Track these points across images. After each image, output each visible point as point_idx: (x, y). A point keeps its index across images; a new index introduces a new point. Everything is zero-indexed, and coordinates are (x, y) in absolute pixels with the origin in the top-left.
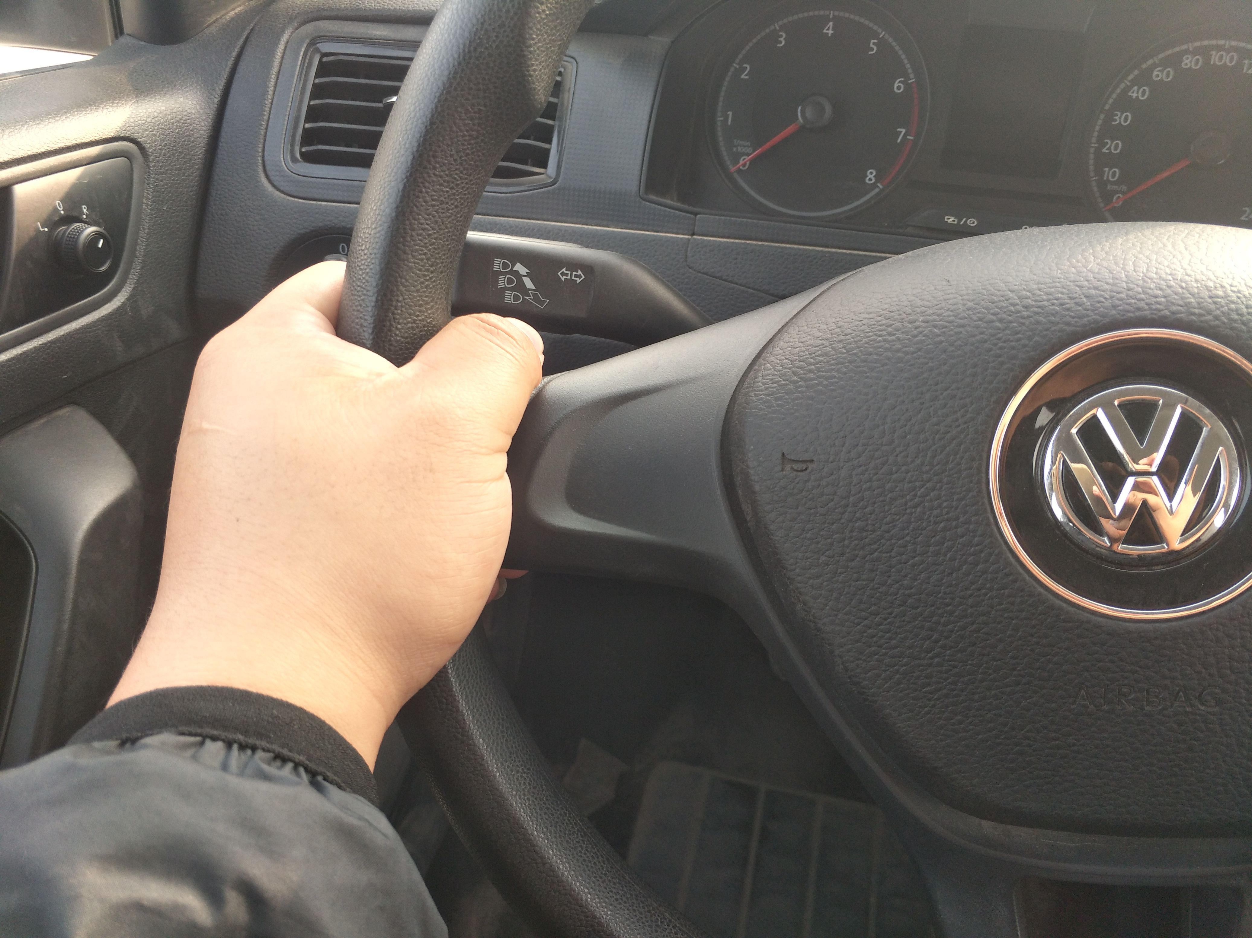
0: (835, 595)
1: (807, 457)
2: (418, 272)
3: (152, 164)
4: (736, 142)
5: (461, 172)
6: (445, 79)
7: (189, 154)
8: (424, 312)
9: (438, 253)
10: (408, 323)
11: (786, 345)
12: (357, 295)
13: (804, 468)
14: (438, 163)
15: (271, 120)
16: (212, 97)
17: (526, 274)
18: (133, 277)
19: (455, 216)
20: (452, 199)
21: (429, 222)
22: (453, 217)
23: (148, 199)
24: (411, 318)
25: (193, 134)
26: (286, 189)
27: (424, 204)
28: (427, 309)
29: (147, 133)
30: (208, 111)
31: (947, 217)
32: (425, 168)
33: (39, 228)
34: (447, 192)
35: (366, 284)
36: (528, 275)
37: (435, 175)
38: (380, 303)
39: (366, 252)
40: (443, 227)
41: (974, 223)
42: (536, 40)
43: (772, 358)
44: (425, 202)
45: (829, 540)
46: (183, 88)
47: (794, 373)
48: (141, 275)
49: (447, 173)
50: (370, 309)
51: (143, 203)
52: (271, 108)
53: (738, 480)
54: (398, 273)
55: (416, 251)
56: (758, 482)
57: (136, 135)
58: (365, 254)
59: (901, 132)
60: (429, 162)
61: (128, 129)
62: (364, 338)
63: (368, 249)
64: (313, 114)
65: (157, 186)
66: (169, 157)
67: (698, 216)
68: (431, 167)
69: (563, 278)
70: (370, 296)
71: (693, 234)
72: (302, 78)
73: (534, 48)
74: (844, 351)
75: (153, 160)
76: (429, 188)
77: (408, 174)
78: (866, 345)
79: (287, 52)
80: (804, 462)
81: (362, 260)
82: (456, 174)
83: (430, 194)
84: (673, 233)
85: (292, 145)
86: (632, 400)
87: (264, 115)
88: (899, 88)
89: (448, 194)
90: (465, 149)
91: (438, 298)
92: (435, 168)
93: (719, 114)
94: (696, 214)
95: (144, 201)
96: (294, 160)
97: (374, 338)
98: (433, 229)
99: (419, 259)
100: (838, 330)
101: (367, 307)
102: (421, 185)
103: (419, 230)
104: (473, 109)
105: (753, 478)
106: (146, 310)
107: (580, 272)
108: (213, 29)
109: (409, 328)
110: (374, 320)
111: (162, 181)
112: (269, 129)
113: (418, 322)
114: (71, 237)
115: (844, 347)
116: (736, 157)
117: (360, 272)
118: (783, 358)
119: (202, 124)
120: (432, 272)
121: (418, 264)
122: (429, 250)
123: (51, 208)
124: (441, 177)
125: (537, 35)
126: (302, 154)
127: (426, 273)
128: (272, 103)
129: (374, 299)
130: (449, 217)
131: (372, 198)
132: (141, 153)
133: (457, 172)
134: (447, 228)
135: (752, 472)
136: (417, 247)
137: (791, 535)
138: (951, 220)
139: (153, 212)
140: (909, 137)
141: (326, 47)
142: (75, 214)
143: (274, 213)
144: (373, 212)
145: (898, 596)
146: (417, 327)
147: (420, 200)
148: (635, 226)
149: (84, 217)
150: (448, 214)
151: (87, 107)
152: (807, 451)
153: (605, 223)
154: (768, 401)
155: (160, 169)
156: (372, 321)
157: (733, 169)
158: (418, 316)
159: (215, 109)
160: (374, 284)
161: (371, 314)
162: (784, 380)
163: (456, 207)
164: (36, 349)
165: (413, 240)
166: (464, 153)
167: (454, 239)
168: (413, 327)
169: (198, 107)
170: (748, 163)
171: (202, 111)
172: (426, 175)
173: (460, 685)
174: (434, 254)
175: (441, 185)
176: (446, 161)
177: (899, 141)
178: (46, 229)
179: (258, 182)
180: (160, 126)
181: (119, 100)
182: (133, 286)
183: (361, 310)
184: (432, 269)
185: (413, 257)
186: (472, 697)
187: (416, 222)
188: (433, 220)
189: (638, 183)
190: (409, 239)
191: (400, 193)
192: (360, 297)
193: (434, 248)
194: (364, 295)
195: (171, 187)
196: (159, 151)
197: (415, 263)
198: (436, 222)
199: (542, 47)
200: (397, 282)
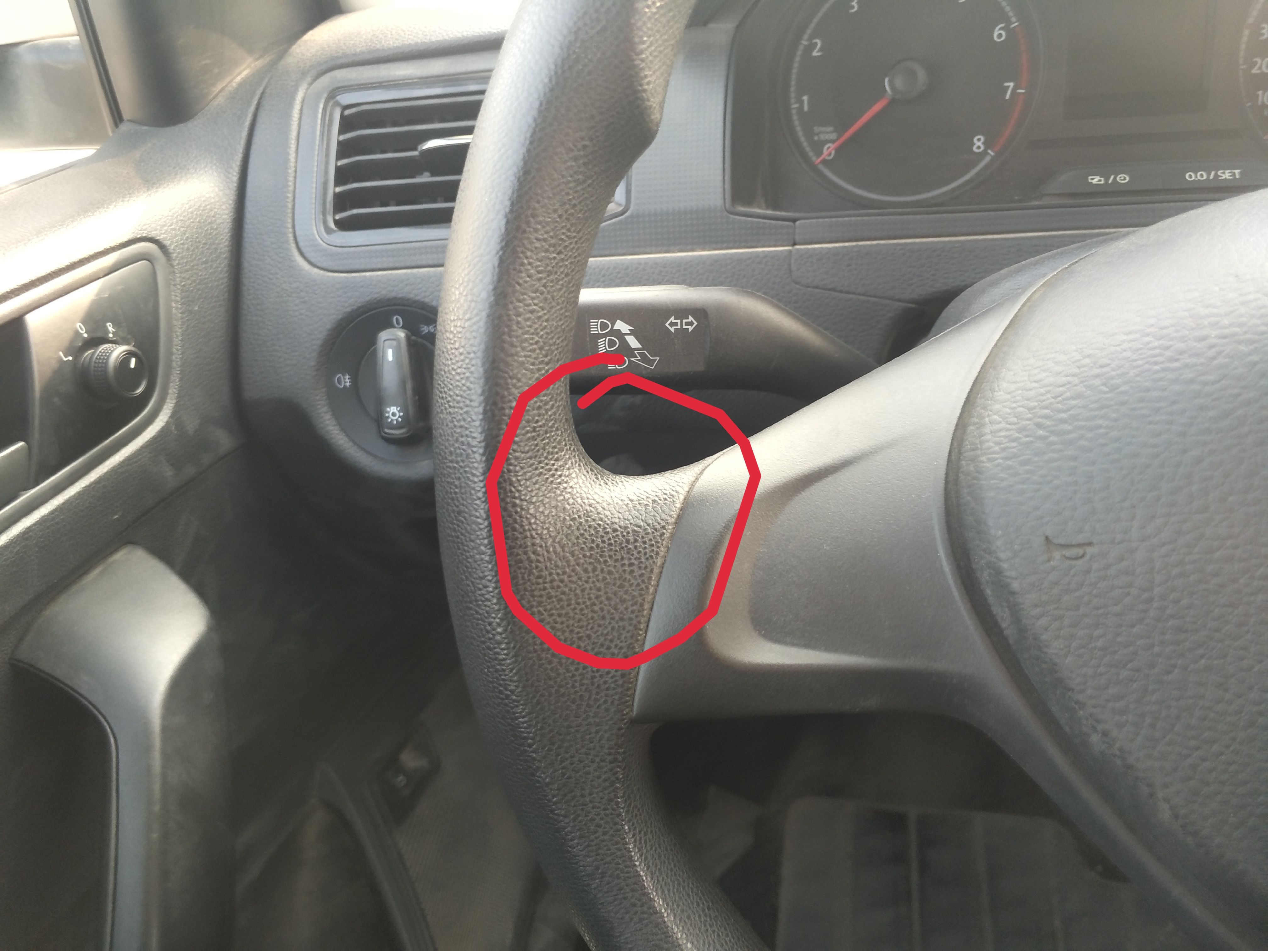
0: (1148, 720)
1: (1080, 539)
2: (532, 367)
3: (175, 263)
4: (817, 129)
5: (569, 230)
6: (534, 113)
7: (214, 244)
8: (544, 415)
9: (552, 338)
10: (528, 432)
11: (1013, 387)
12: (458, 408)
13: (1080, 555)
14: (540, 223)
15: (297, 191)
16: (230, 176)
17: (629, 332)
18: (173, 391)
19: (566, 286)
20: (561, 267)
21: (536, 301)
22: (564, 289)
23: (176, 302)
24: (529, 426)
25: (215, 221)
26: (324, 265)
27: (528, 279)
28: (547, 411)
29: (166, 228)
30: (227, 192)
31: (1090, 177)
32: (524, 232)
33: (61, 359)
34: (554, 258)
35: (468, 392)
36: (632, 333)
37: (538, 239)
38: (489, 414)
39: (461, 350)
40: (554, 304)
41: (1125, 179)
42: (648, 44)
43: (997, 407)
44: (529, 276)
45: (1131, 648)
46: (198, 170)
47: (1039, 426)
48: (181, 388)
49: (551, 234)
50: (477, 423)
51: (172, 307)
52: (295, 177)
53: (984, 577)
54: (506, 372)
55: (526, 340)
56: (1016, 579)
57: (153, 234)
58: (461, 354)
59: (1009, 87)
60: (528, 224)
61: (144, 228)
62: (475, 461)
63: (463, 347)
64: (342, 176)
65: (184, 286)
66: (193, 250)
67: (798, 223)
68: (532, 230)
69: (672, 329)
70: (475, 407)
71: (794, 244)
72: (325, 138)
73: (646, 54)
74: (1106, 389)
75: (177, 257)
76: (532, 258)
77: (504, 244)
78: (1138, 379)
79: (304, 111)
80: (1079, 546)
81: (458, 362)
82: (563, 234)
83: (534, 265)
84: (770, 246)
85: (324, 214)
86: (816, 482)
87: (289, 186)
88: (1000, 36)
89: (556, 261)
90: (570, 200)
91: (557, 394)
92: (536, 230)
93: (793, 101)
94: (794, 221)
95: (174, 305)
96: (329, 231)
97: (487, 460)
98: (543, 309)
99: (530, 351)
100: (1087, 361)
101: (474, 421)
102: (521, 255)
103: (527, 313)
104: (575, 146)
105: (1008, 573)
106: (191, 425)
107: (691, 319)
108: (221, 99)
109: (529, 439)
110: (485, 437)
111: (188, 279)
112: (297, 201)
113: (538, 429)
114: (99, 362)
115: (1104, 384)
116: (818, 147)
117: (458, 378)
118: (1014, 405)
119: (224, 207)
120: (547, 364)
121: (530, 356)
122: (541, 337)
123: (70, 334)
124: (545, 240)
125: (649, 37)
126: (336, 222)
127: (541, 366)
128: (296, 172)
129: (481, 409)
130: (560, 289)
131: (458, 279)
132: (162, 252)
133: (564, 231)
134: (558, 304)
135: (1005, 566)
136: (526, 336)
137: (1074, 644)
138: (1096, 180)
139: (184, 316)
140: (1019, 91)
141: (346, 99)
142: (99, 334)
143: (315, 294)
144: (464, 298)
145: (1243, 715)
146: (538, 435)
147: (524, 275)
148: (725, 245)
149: (111, 335)
150: (558, 287)
151: (95, 211)
152: (1080, 531)
153: (690, 247)
154: (1009, 468)
155: (185, 266)
156: (482, 438)
157: (817, 161)
158: (537, 421)
159: (235, 189)
160: (479, 391)
161: (480, 430)
162: (1026, 436)
163: (567, 275)
164: (80, 494)
165: (520, 328)
166: (570, 204)
167: (566, 316)
168: (534, 437)
169: (217, 190)
170: (833, 152)
171: (221, 193)
172: (526, 242)
173: (652, 879)
174: (546, 341)
175: (547, 251)
176: (549, 220)
177: (1008, 97)
178: (70, 358)
179: (293, 261)
180: (179, 218)
181: (130, 197)
182: (174, 401)
183: (467, 426)
184: (546, 360)
185: (524, 349)
186: (669, 890)
187: (521, 305)
188: (542, 297)
189: (722, 195)
190: (515, 327)
191: (497, 270)
192: (462, 408)
193: (547, 333)
194: (467, 406)
195: (199, 284)
196: (181, 246)
197: (526, 356)
198: (546, 299)
199: (654, 51)
200: (507, 384)
